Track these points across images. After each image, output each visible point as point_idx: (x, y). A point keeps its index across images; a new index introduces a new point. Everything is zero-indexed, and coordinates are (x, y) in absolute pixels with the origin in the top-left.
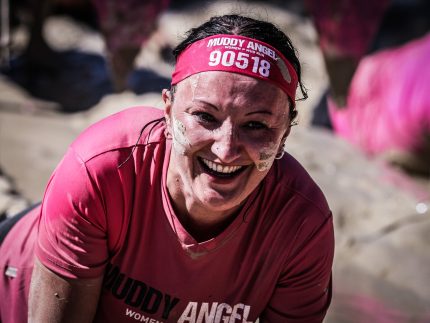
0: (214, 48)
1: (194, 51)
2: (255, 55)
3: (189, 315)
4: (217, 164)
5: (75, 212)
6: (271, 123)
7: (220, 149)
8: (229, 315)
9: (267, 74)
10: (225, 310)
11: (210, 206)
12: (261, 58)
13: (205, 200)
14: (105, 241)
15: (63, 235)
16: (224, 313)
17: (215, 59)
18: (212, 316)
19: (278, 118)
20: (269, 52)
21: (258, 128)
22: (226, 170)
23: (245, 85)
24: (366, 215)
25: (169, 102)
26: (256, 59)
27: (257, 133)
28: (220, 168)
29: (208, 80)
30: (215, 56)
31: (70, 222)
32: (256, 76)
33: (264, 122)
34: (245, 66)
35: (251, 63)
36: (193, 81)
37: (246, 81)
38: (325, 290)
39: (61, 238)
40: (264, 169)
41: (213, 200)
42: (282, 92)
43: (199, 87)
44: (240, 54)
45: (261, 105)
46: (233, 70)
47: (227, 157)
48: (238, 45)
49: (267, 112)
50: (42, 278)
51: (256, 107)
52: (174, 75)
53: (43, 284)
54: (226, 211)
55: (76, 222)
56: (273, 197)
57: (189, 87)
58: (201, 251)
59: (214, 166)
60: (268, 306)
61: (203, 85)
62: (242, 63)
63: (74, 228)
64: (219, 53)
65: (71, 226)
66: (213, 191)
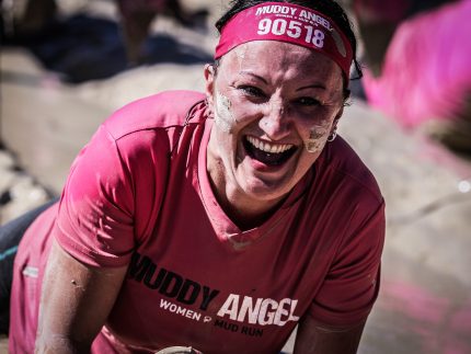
0: (263, 16)
1: (241, 20)
2: (308, 24)
3: (230, 308)
4: (265, 142)
5: (101, 194)
6: (324, 99)
7: (269, 125)
8: (275, 310)
9: (320, 45)
10: (270, 306)
11: (253, 195)
12: (315, 28)
13: (248, 188)
14: (131, 228)
15: (86, 218)
16: (270, 309)
17: (265, 27)
18: (256, 312)
19: (332, 95)
20: (323, 22)
21: (310, 105)
22: (274, 149)
23: (297, 56)
24: (404, 194)
25: (211, 79)
26: (310, 29)
27: (309, 109)
28: (267, 148)
29: (256, 51)
30: (265, 25)
31: (95, 203)
32: (310, 46)
33: (317, 98)
34: (297, 35)
35: (304, 32)
36: (240, 51)
37: (299, 51)
38: (374, 281)
39: (83, 220)
40: (314, 150)
41: (256, 190)
42: (336, 65)
43: (247, 58)
44: (292, 23)
45: (315, 79)
46: (284, 39)
47: (276, 134)
48: (290, 13)
49: (321, 87)
50: (59, 262)
51: (308, 81)
52: (218, 48)
53: (60, 269)
54: (270, 201)
55: (101, 205)
56: (323, 180)
57: (235, 59)
58: (245, 241)
59: (261, 144)
60: (314, 301)
61: (251, 56)
62: (294, 31)
63: (98, 210)
64: (269, 21)
65: (95, 208)
66: (257, 180)
